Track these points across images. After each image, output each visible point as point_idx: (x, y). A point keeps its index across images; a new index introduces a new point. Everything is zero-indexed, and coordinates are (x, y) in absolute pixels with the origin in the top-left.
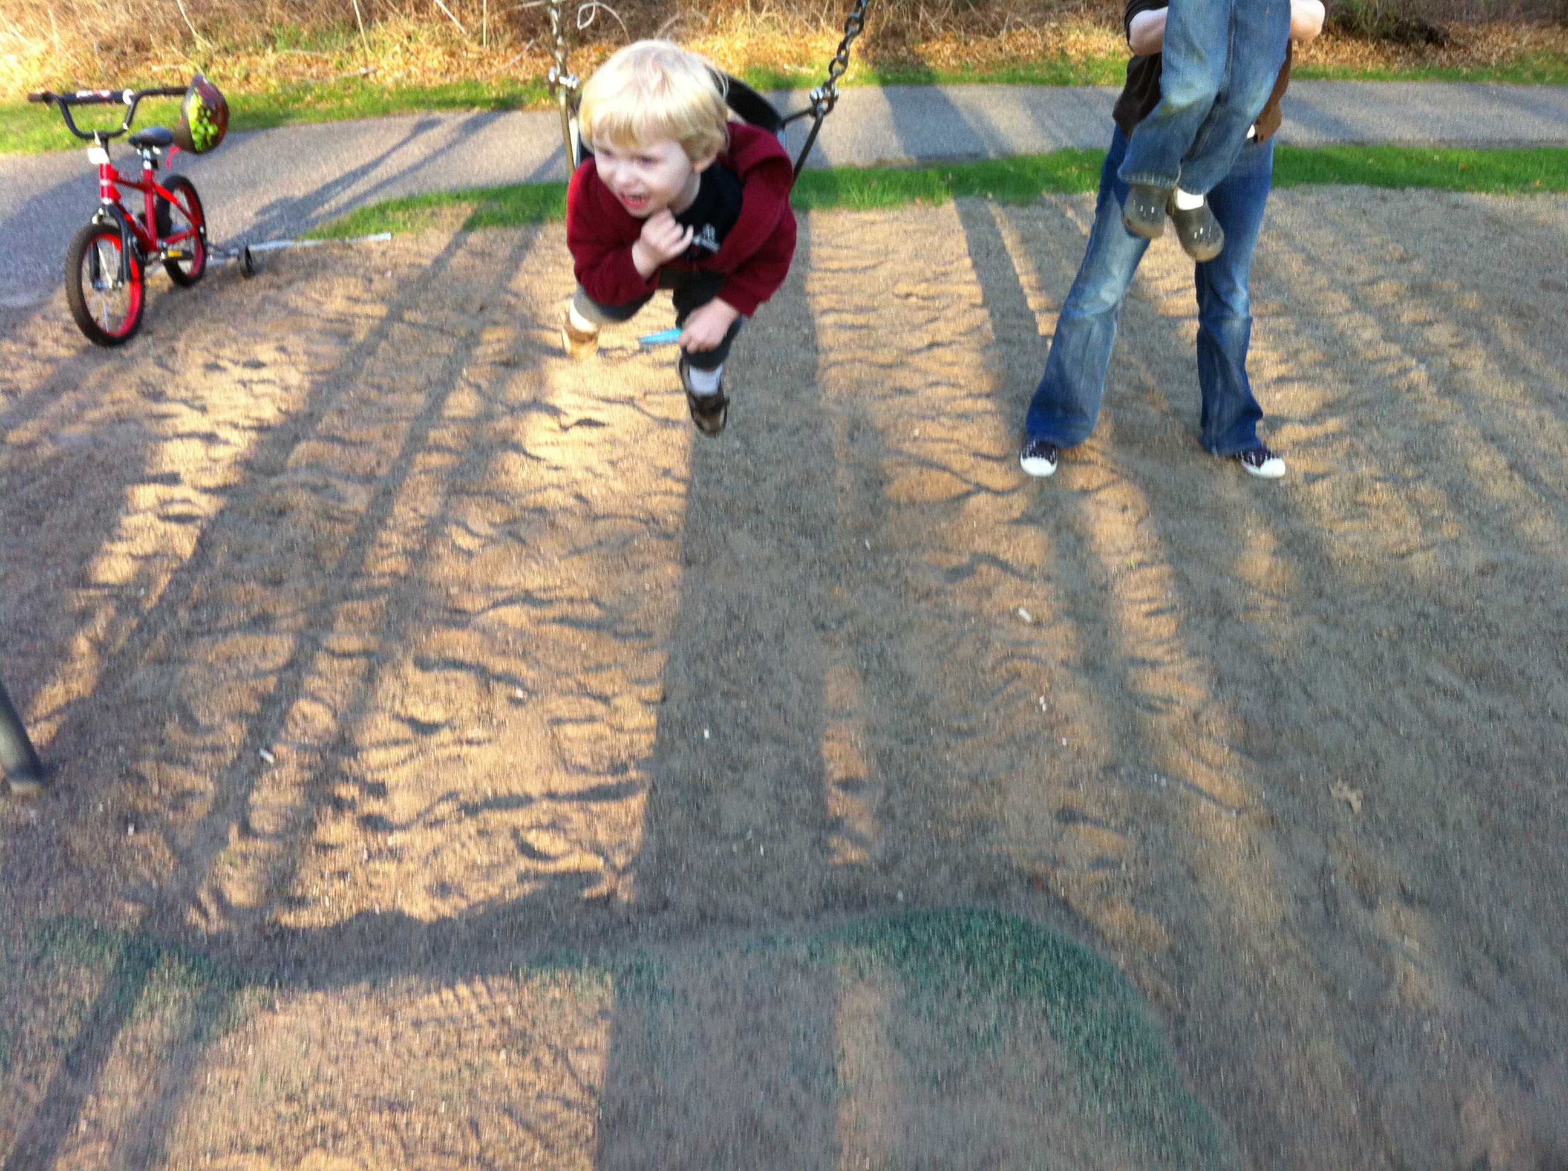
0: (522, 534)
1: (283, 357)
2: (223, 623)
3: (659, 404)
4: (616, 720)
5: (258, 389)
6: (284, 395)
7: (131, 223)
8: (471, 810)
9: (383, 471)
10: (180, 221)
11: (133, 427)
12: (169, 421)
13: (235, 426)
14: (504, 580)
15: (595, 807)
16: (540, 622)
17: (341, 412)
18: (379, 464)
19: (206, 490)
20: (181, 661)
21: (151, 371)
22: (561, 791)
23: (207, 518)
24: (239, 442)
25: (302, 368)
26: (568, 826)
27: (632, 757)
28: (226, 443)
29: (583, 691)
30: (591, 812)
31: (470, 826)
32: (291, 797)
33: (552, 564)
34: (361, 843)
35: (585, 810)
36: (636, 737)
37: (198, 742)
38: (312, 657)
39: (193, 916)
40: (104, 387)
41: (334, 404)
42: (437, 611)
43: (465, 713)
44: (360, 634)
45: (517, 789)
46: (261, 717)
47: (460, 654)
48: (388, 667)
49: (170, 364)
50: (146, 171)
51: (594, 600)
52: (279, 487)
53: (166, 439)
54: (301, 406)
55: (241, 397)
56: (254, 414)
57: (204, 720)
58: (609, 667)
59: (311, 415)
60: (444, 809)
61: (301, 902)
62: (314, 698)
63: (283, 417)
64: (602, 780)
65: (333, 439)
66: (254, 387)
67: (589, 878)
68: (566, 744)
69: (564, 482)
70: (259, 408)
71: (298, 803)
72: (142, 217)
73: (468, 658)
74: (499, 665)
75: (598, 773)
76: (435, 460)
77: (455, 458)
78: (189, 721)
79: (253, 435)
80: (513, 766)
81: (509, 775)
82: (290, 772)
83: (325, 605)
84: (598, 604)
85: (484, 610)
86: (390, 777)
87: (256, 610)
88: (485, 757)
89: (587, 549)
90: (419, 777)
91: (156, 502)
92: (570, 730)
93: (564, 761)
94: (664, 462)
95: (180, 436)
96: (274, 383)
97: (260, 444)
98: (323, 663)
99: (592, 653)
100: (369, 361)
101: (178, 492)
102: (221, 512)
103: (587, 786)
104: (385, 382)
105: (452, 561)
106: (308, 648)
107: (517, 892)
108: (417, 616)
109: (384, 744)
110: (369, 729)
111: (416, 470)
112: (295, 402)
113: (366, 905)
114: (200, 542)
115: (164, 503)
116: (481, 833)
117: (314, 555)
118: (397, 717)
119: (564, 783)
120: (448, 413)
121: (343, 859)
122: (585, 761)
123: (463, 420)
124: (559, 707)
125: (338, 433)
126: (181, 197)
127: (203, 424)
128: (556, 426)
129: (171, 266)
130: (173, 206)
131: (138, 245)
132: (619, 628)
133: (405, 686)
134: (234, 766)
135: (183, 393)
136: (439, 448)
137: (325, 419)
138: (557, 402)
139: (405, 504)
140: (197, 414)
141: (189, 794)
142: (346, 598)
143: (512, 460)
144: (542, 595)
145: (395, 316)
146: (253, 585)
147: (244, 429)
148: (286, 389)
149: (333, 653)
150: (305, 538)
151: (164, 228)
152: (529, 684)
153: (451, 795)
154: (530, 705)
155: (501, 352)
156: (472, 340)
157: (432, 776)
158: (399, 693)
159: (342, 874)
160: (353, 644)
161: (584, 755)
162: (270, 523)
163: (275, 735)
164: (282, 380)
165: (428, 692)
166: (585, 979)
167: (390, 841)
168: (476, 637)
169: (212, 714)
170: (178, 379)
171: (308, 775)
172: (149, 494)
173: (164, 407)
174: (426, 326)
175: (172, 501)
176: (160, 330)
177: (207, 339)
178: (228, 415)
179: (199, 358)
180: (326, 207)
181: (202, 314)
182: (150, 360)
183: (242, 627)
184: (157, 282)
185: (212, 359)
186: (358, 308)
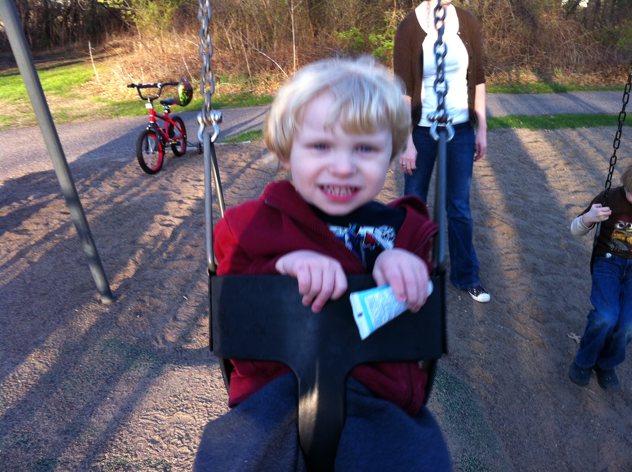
2: (178, 258)
7: (160, 131)
10: (177, 132)
11: (155, 198)
12: (168, 196)
13: (189, 198)
19: (177, 217)
20: (162, 268)
21: (163, 181)
23: (176, 226)
24: (190, 203)
28: (186, 203)
32: (192, 310)
37: (164, 292)
39: (154, 343)
40: (148, 186)
46: (185, 286)
49: (170, 179)
50: (166, 114)
52: (201, 217)
53: (166, 201)
55: (193, 190)
56: (196, 195)
57: (167, 286)
61: (190, 342)
62: (203, 281)
66: (197, 187)
70: (198, 193)
71: (193, 313)
72: (164, 130)
78: (162, 286)
79: (195, 201)
82: (192, 303)
87: (188, 254)
91: (160, 220)
95: (170, 201)
97: (197, 204)
100: (237, 180)
101: (168, 218)
102: (181, 224)
104: (241, 186)
106: (203, 266)
114: (173, 232)
115: (163, 220)
121: (205, 330)
126: (178, 124)
127: (179, 198)
129: (174, 147)
130: (175, 127)
131: (163, 139)
134: (174, 300)
135: (174, 188)
140: (177, 194)
141: (159, 307)
145: (248, 166)
146: (188, 247)
147: (192, 199)
151: (172, 134)
162: (196, 228)
163: (189, 291)
169: (169, 284)
170: (173, 184)
171: (198, 304)
172: (158, 217)
173: (166, 192)
174: (258, 169)
175: (166, 220)
176: (168, 169)
177: (184, 172)
178: (188, 195)
179: (180, 178)
180: (231, 134)
181: (183, 165)
182: (164, 178)
183: (183, 259)
184: (170, 155)
185: (185, 179)
186: (235, 164)
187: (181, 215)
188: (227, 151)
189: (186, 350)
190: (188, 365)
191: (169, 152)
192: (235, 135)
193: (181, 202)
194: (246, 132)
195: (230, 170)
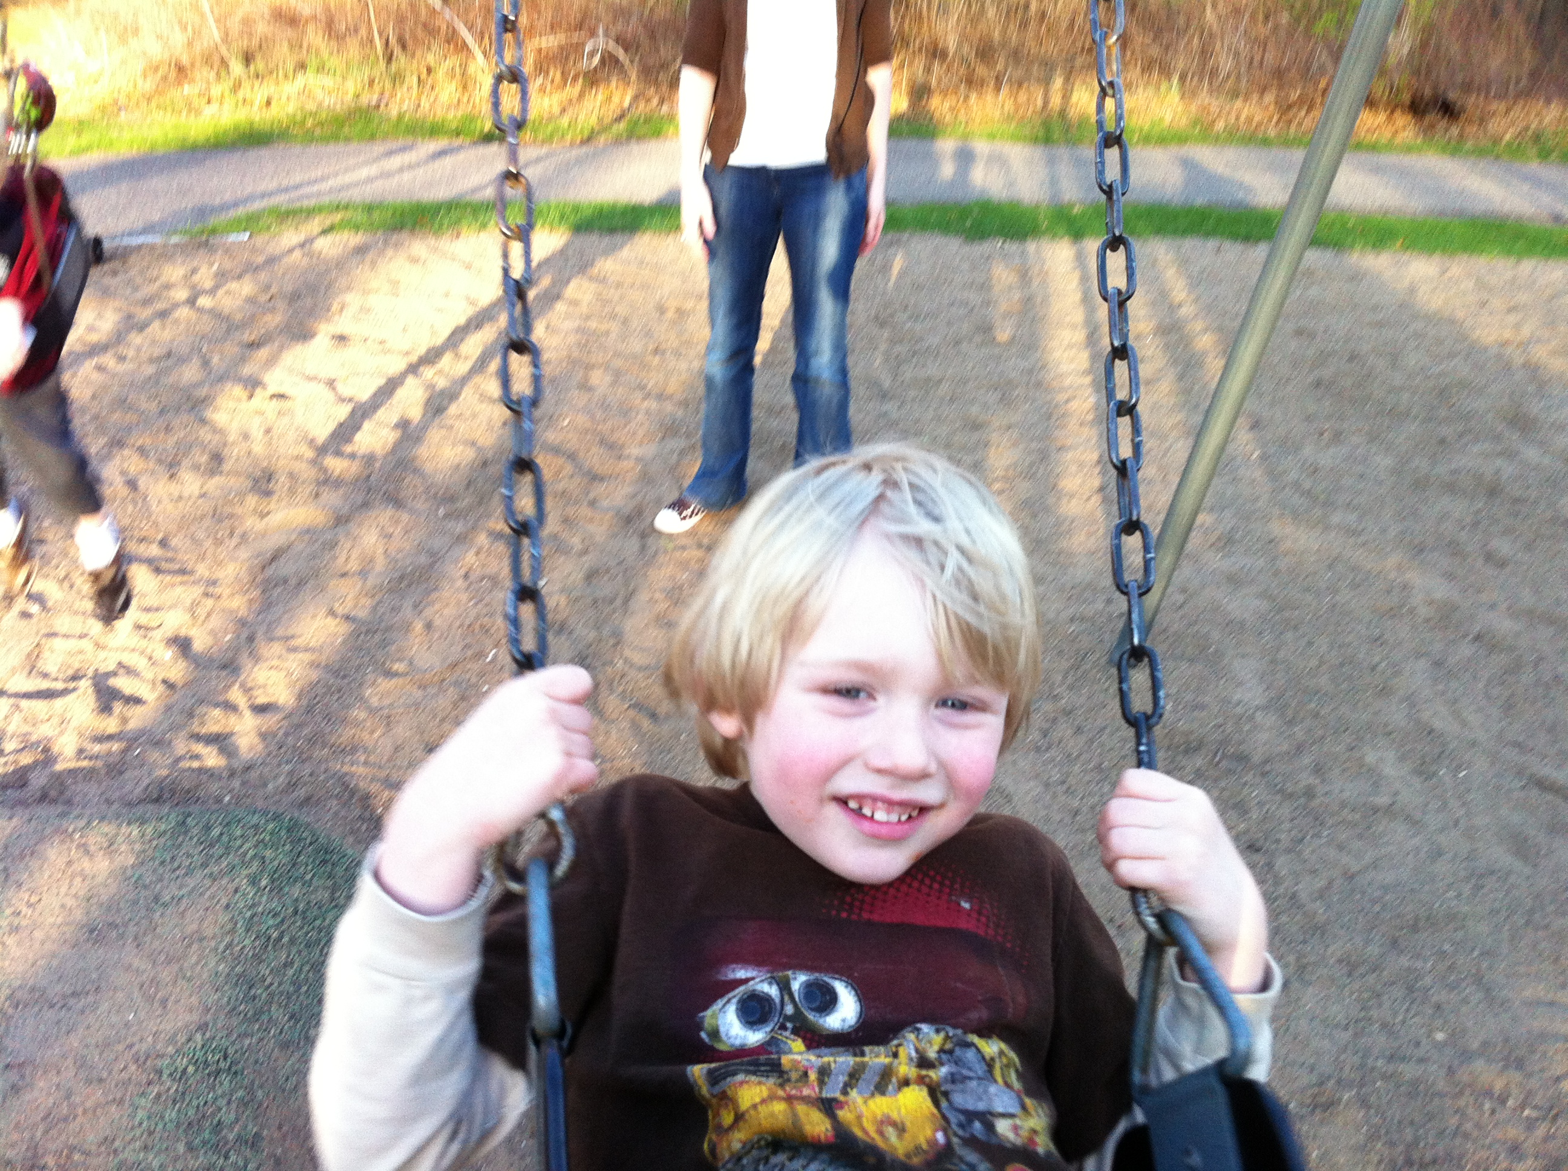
4: (104, 639)
22: (12, 689)
27: (95, 670)
30: (18, 707)
35: (17, 704)
36: (110, 655)
64: (54, 684)
75: (55, 679)
93: (32, 668)
100: (133, 336)
103: (36, 688)
104: (132, 354)
119: (18, 683)
120: (166, 380)
122: (52, 669)
123: (171, 386)
124: (62, 624)
132: (164, 566)
143: (184, 421)
145: (192, 299)
152: (49, 603)
154: (36, 620)
161: (56, 664)
195: (138, 310)
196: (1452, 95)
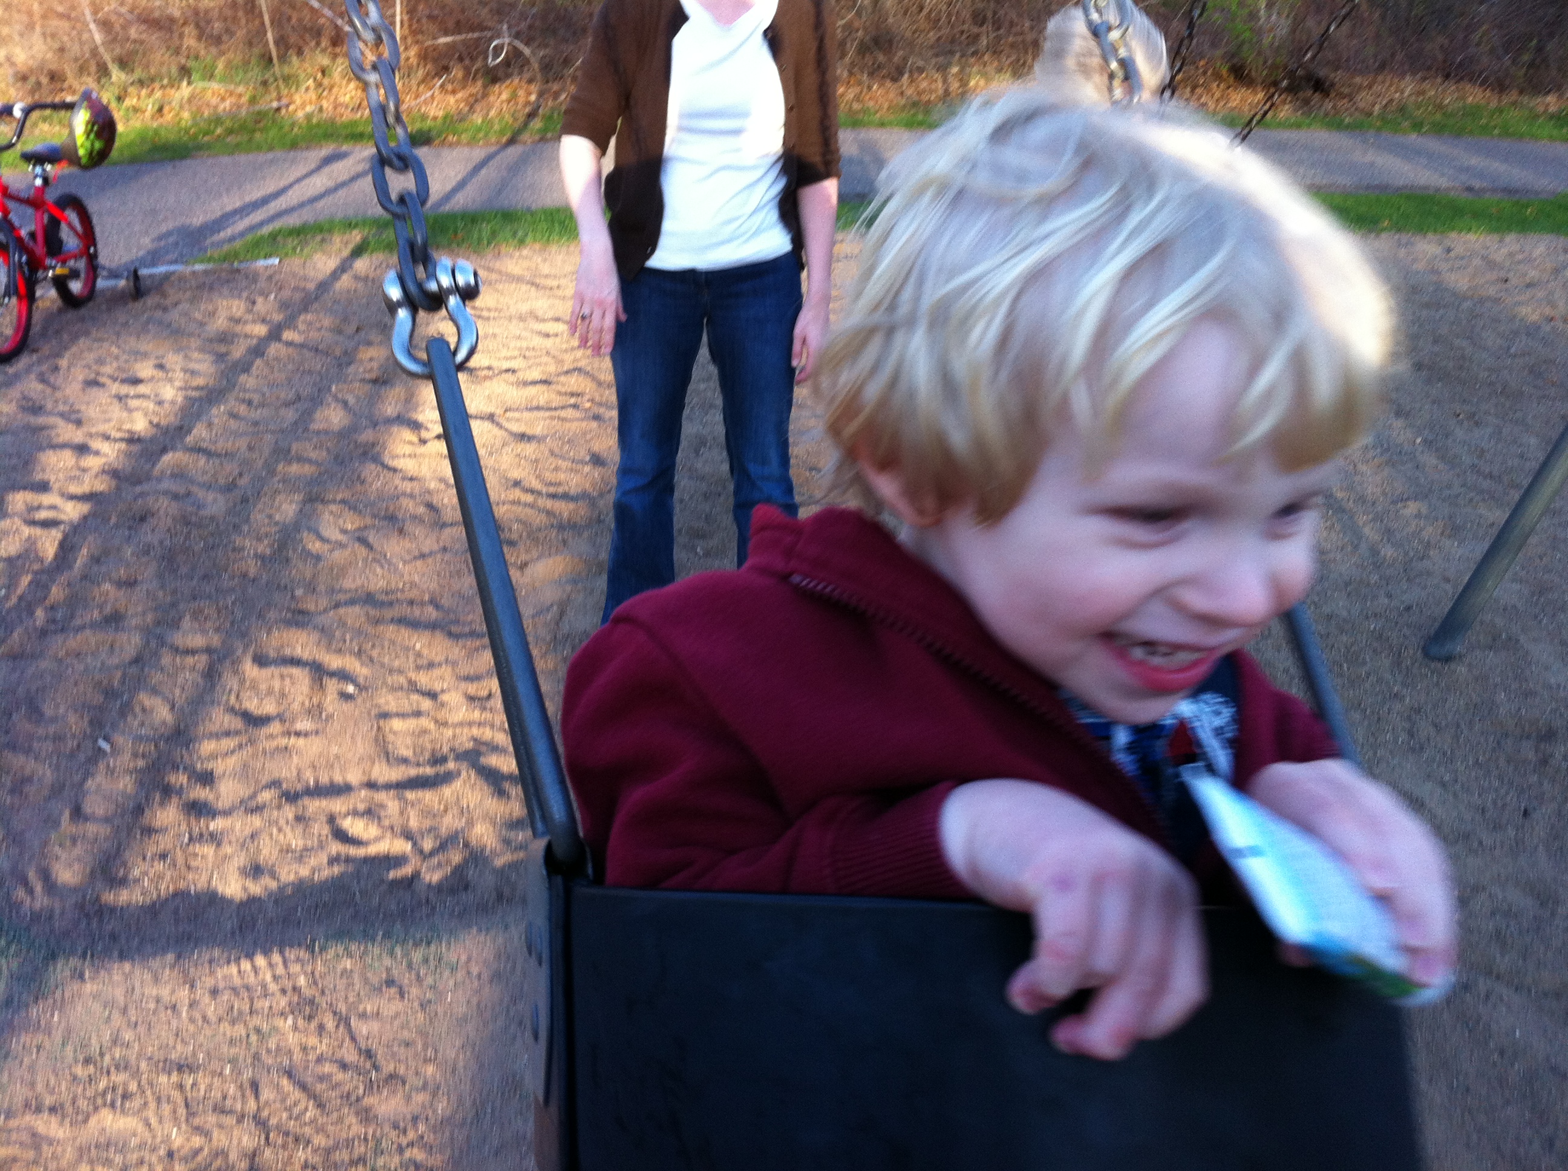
0: (371, 539)
1: (160, 374)
2: (78, 622)
3: (518, 420)
4: (441, 715)
5: (133, 403)
6: (157, 408)
7: (20, 240)
8: (291, 797)
9: (244, 482)
10: (70, 240)
11: (8, 437)
12: (45, 433)
13: (107, 438)
14: (348, 583)
15: (410, 795)
16: (377, 622)
17: (210, 425)
18: (241, 475)
19: (72, 497)
20: (34, 656)
21: (33, 386)
22: (381, 780)
23: (71, 523)
24: (109, 453)
25: (177, 384)
26: (382, 814)
27: (452, 750)
28: (97, 453)
29: (413, 687)
30: (406, 801)
31: (289, 812)
32: (126, 784)
33: (396, 569)
34: (184, 827)
35: (401, 798)
36: (458, 731)
37: (41, 731)
38: (156, 654)
39: (20, 893)
41: (204, 418)
42: (280, 611)
43: (296, 706)
44: (204, 632)
45: (338, 779)
46: (101, 708)
47: (300, 652)
48: (227, 663)
49: (52, 380)
50: (37, 189)
51: (434, 602)
52: (142, 495)
53: (41, 449)
54: (172, 418)
55: (116, 412)
56: (127, 426)
57: (48, 710)
58: (440, 665)
59: (181, 428)
60: (266, 796)
61: (123, 882)
62: (155, 691)
63: (154, 431)
64: (421, 770)
65: (198, 450)
66: (130, 401)
67: (398, 861)
68: (391, 738)
69: (417, 491)
70: (132, 421)
71: (129, 790)
72: (32, 235)
73: (306, 656)
74: (334, 662)
75: (418, 765)
76: (295, 469)
77: (313, 468)
78: (35, 712)
79: (123, 446)
80: (337, 757)
81: (332, 766)
82: (125, 760)
83: (174, 605)
84: (437, 607)
85: (325, 611)
86: (219, 767)
87: (108, 610)
88: (309, 748)
89: (431, 554)
90: (245, 766)
91: (23, 507)
92: (397, 724)
93: (387, 754)
94: (516, 474)
95: (52, 446)
96: (149, 397)
97: (128, 455)
98: (166, 660)
99: (425, 652)
100: (243, 378)
101: (47, 499)
102: (85, 518)
103: (406, 776)
104: (256, 398)
105: (300, 565)
106: (153, 644)
107: (326, 873)
108: (260, 616)
109: (217, 736)
110: (203, 721)
111: (276, 479)
112: (167, 416)
113: (182, 885)
114: (62, 545)
115: (32, 509)
116: (299, 819)
117: (169, 560)
118: (232, 710)
119: (384, 773)
120: (315, 426)
121: (164, 842)
122: (407, 753)
123: (326, 432)
124: (387, 703)
125: (204, 445)
126: (73, 216)
127: (77, 436)
128: (415, 439)
129: (60, 284)
130: (64, 226)
131: (28, 263)
132: (454, 629)
133: (242, 682)
134: (72, 755)
135: (61, 407)
136: (300, 459)
137: (195, 431)
138: (421, 418)
139: (261, 511)
140: (71, 426)
141: (29, 780)
142: (195, 598)
143: (370, 470)
144: (383, 597)
145: (275, 334)
146: (107, 586)
147: (116, 440)
148: (160, 403)
149: (176, 650)
150: (161, 542)
151: (54, 246)
152: (361, 680)
153: (275, 784)
154: (359, 700)
155: (371, 370)
156: (347, 358)
157: (259, 765)
158: (235, 687)
159: (163, 856)
160: (198, 641)
161: (408, 747)
162: (130, 528)
163: (114, 726)
164: (156, 395)
165: (263, 687)
166: (377, 951)
167: (212, 826)
168: (315, 636)
169: (57, 706)
170: (59, 394)
171: (141, 763)
172: (18, 500)
173: (41, 420)
174: (302, 346)
175: (39, 507)
176: (46, 349)
177: (90, 357)
178: (102, 428)
179: (80, 375)
180: (222, 234)
181: (87, 333)
182: (33, 376)
183: (94, 626)
184: (48, 304)
185: (93, 376)
186: (238, 329)
187: (84, 488)
188: (211, 288)
189: (112, 910)
190: (122, 957)
191: (47, 295)
192: (232, 239)
193: (82, 449)
194: (266, 230)
195: (223, 349)
196: (1322, 73)
